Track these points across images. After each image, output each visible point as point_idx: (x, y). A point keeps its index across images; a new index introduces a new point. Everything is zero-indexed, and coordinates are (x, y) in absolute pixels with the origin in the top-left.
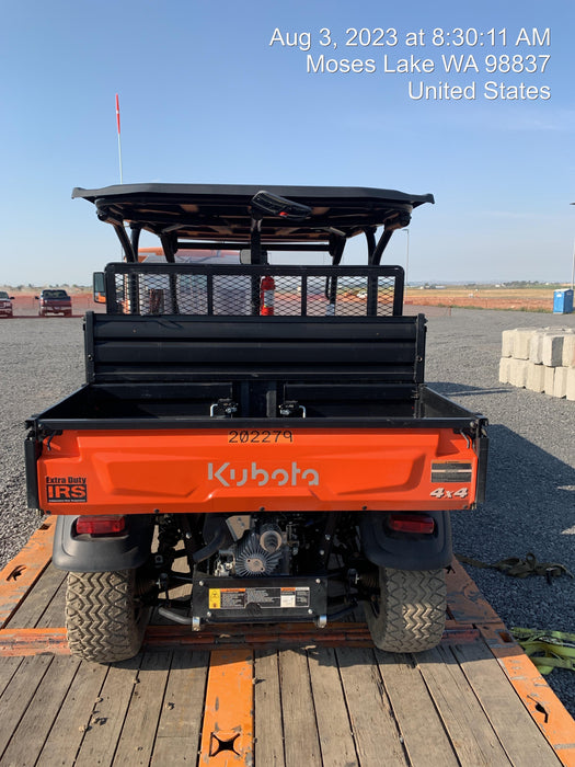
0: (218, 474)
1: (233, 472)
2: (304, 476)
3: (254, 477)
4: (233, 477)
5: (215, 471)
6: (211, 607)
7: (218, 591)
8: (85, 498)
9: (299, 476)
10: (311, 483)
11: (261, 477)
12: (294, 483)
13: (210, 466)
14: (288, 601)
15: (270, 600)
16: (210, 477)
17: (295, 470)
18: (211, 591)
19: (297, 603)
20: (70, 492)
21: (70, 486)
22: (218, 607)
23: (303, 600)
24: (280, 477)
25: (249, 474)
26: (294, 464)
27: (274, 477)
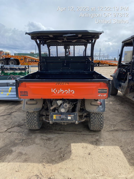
0: (53, 91)
1: (56, 90)
2: (71, 92)
3: (61, 92)
4: (56, 92)
5: (53, 90)
6: (54, 119)
7: (55, 115)
8: (27, 95)
9: (70, 91)
10: (72, 93)
11: (62, 92)
12: (69, 93)
13: (52, 89)
14: (69, 118)
15: (66, 117)
16: (52, 92)
17: (69, 90)
18: (54, 115)
19: (71, 118)
20: (24, 94)
21: (25, 93)
22: (55, 119)
23: (72, 118)
24: (66, 92)
25: (60, 91)
26: (69, 89)
27: (65, 92)
